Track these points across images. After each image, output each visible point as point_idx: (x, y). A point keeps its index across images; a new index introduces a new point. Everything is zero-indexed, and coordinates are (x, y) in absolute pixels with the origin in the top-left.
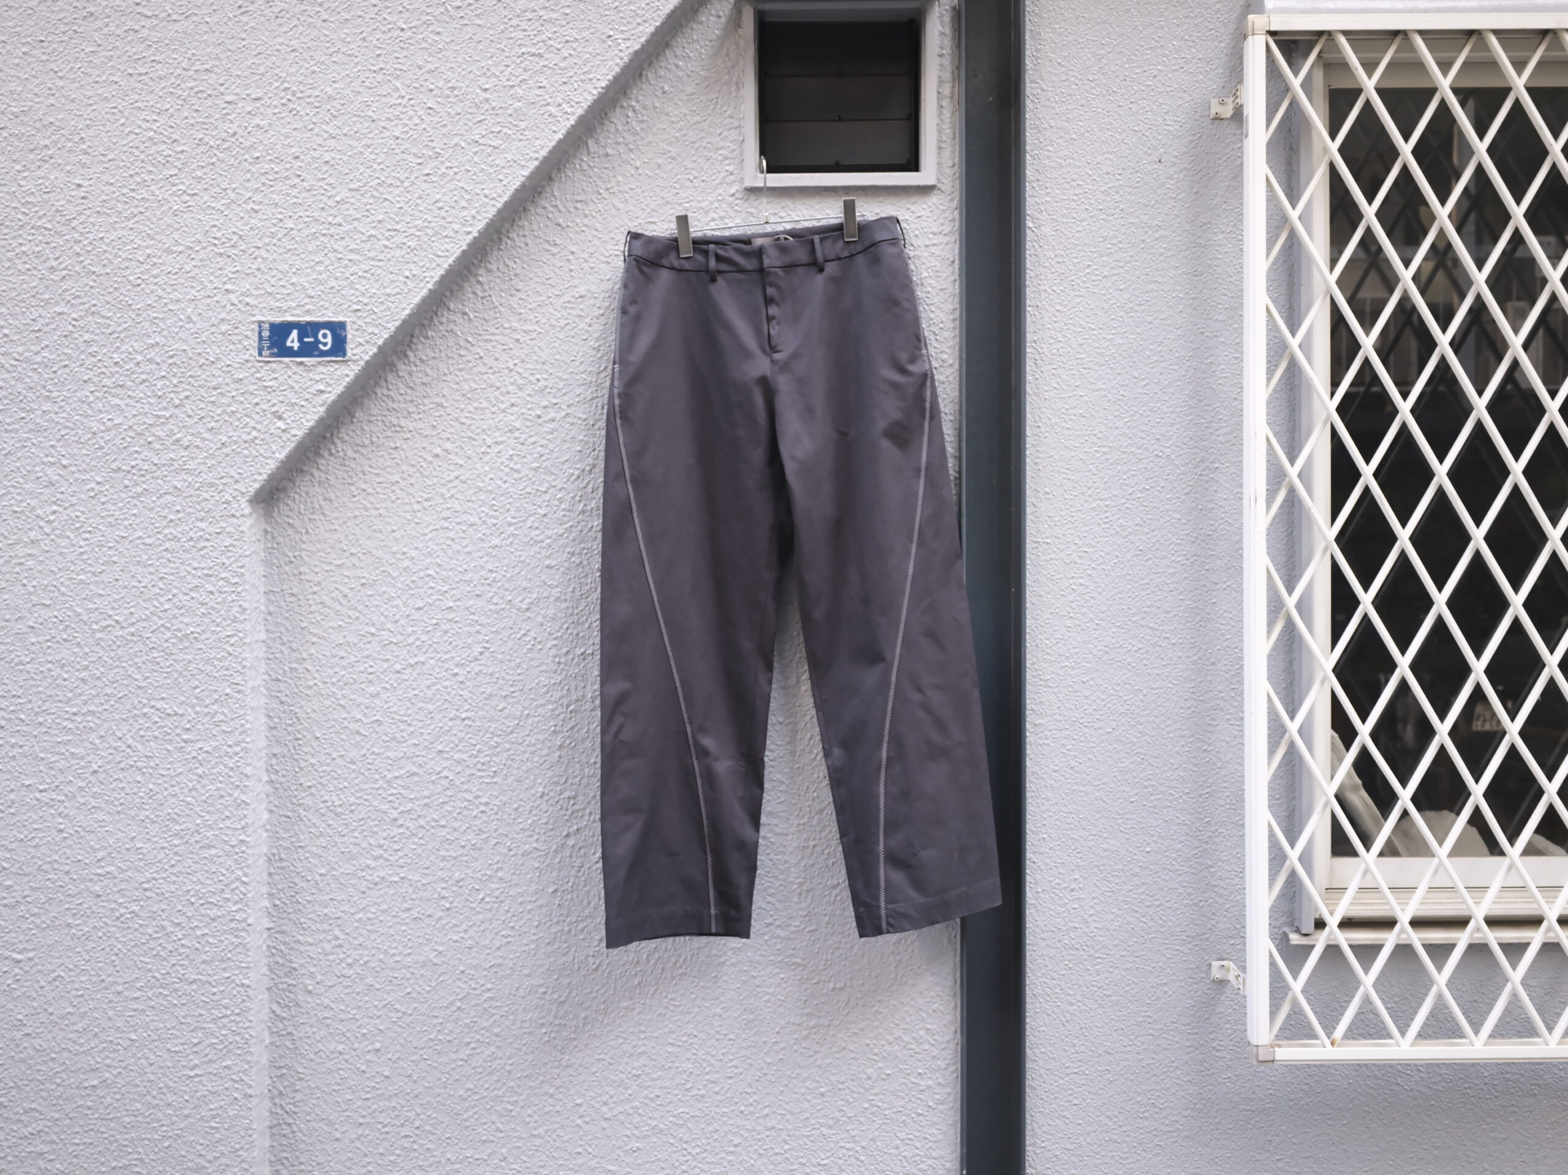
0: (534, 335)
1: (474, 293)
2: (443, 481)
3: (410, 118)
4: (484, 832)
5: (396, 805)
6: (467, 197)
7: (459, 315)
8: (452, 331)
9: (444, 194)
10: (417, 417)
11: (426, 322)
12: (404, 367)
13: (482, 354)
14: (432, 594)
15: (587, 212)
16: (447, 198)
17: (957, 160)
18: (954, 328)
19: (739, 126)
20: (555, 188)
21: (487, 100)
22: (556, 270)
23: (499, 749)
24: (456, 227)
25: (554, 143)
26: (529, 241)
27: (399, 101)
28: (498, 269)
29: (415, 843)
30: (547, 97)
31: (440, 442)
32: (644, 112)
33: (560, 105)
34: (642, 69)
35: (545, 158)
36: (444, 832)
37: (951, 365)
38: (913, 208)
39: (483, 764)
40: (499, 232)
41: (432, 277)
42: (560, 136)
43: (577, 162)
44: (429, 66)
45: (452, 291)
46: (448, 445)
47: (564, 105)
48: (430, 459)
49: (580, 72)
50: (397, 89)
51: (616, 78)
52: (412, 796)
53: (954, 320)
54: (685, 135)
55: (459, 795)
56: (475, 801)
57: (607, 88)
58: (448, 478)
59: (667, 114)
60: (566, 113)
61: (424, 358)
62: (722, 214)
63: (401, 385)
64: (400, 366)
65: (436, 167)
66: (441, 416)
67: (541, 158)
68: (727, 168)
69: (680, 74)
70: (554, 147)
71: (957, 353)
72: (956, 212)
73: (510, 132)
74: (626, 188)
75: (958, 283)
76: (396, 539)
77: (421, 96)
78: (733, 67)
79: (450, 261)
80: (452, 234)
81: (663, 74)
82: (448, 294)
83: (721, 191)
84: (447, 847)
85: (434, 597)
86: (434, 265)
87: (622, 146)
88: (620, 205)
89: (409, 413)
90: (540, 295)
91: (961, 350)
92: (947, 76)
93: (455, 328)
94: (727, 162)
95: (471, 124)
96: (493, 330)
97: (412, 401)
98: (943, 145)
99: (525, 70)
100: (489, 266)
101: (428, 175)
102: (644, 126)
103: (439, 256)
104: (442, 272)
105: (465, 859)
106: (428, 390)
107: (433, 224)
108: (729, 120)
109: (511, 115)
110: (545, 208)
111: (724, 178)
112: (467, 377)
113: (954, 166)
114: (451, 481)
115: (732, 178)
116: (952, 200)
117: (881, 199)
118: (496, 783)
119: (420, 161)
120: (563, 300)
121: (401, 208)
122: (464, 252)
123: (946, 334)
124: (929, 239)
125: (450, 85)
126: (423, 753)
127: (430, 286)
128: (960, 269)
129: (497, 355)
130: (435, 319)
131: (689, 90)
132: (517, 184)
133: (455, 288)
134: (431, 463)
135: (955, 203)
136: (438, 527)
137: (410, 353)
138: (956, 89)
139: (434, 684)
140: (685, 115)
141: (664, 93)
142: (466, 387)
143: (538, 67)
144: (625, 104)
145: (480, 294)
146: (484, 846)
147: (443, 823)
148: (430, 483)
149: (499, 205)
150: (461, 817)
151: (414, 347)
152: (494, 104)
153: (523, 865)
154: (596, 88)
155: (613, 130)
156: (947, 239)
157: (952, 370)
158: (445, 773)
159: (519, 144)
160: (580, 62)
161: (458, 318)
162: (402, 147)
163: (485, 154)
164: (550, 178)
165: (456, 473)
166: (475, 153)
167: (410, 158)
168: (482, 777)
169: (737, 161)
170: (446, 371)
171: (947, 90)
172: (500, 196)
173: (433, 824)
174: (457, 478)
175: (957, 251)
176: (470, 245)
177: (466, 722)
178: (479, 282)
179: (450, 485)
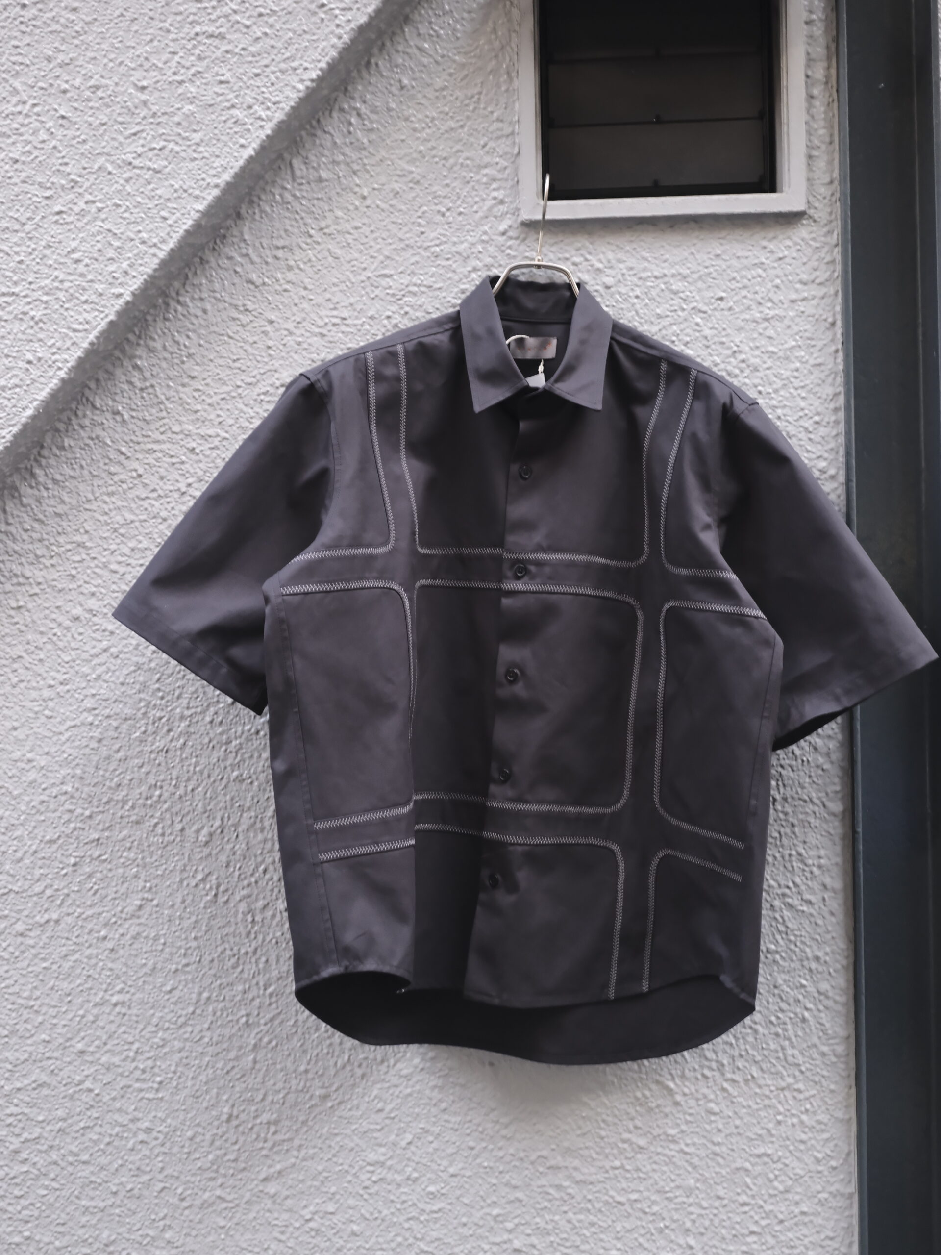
0: (216, 442)
1: (130, 383)
2: (85, 656)
3: (35, 133)
4: (145, 1172)
5: (17, 1131)
6: (116, 243)
7: (109, 415)
8: (98, 437)
9: (83, 240)
10: (48, 563)
11: (61, 426)
12: (29, 491)
13: (141, 471)
14: (69, 821)
15: (292, 263)
16: (85, 246)
17: (836, 174)
18: (837, 422)
19: (512, 133)
20: (246, 230)
21: (145, 103)
22: (247, 347)
23: (166, 1050)
24: (100, 287)
25: (241, 162)
26: (208, 307)
27: (19, 108)
28: (164, 347)
29: (46, 1188)
30: (231, 96)
31: (81, 598)
32: (374, 117)
33: (250, 107)
34: (371, 55)
35: (228, 184)
36: (86, 1171)
37: (833, 477)
38: (771, 246)
39: (144, 1071)
40: (165, 295)
41: (66, 361)
42: (250, 152)
43: (277, 191)
44: (61, 57)
45: (98, 381)
46: (92, 603)
47: (256, 107)
48: (67, 623)
49: (279, 58)
50: (16, 91)
51: (332, 67)
52: (41, 1118)
53: (836, 410)
54: (434, 148)
55: (108, 1117)
56: (131, 1126)
57: (320, 80)
58: (93, 651)
59: (407, 119)
60: (260, 118)
61: (58, 477)
62: (489, 260)
63: (26, 518)
64: (24, 489)
65: (72, 202)
66: (82, 561)
67: (222, 185)
68: (495, 194)
69: (425, 61)
70: (243, 169)
71: (842, 459)
72: (837, 251)
73: (177, 148)
74: (348, 226)
75: (840, 355)
76: (17, 740)
77: (50, 101)
78: (503, 48)
79: (92, 337)
80: (94, 298)
81: (400, 61)
82: (92, 385)
83: (486, 228)
84: (91, 1193)
85: (72, 825)
86: (68, 343)
87: (342, 166)
88: (338, 252)
89: (37, 557)
90: (225, 384)
91: (848, 454)
92: (820, 51)
93: (102, 434)
94: (494, 185)
95: (121, 139)
96: (156, 436)
97: (41, 540)
98: (815, 153)
99: (200, 58)
100: (151, 344)
101: (59, 213)
102: (373, 136)
103: (75, 331)
104: (79, 353)
105: (117, 1211)
106: (64, 524)
107: (67, 285)
108: (496, 125)
109: (179, 124)
110: (230, 258)
111: (490, 209)
112: (119, 503)
113: (831, 182)
114: (96, 656)
115: (502, 208)
116: (830, 232)
117: (724, 233)
118: (162, 1099)
119: (48, 193)
120: (257, 390)
121: (21, 262)
122: (111, 323)
123: (823, 431)
124: (797, 291)
125: (92, 82)
126: (56, 1054)
127: (62, 374)
128: (845, 335)
129: (162, 471)
130: (74, 421)
131: (439, 83)
132: (187, 224)
133: (102, 375)
134: (68, 629)
135: (835, 238)
136: (77, 722)
137: (38, 471)
138: (833, 71)
139: (74, 952)
140: (433, 119)
141: (402, 88)
142: (119, 518)
143: (218, 54)
144: (346, 107)
145: (139, 384)
146: (146, 1193)
147: (85, 1157)
148: (67, 659)
149: (162, 255)
150: (110, 1149)
151: (43, 462)
152: (155, 108)
153: (200, 1222)
154: (302, 81)
155: (329, 144)
156: (823, 291)
157: (835, 485)
158: (88, 1084)
159: (191, 165)
160: (279, 45)
161: (107, 420)
162: (23, 174)
163: (141, 180)
164: (239, 216)
165: (105, 644)
166: (127, 181)
167: (34, 189)
168: (141, 1090)
169: (510, 183)
170: (90, 496)
171: (819, 72)
172: (163, 241)
173: (70, 1159)
174: (105, 650)
175: (838, 308)
176: (119, 314)
177: (118, 1009)
178: (136, 367)
179: (96, 661)
